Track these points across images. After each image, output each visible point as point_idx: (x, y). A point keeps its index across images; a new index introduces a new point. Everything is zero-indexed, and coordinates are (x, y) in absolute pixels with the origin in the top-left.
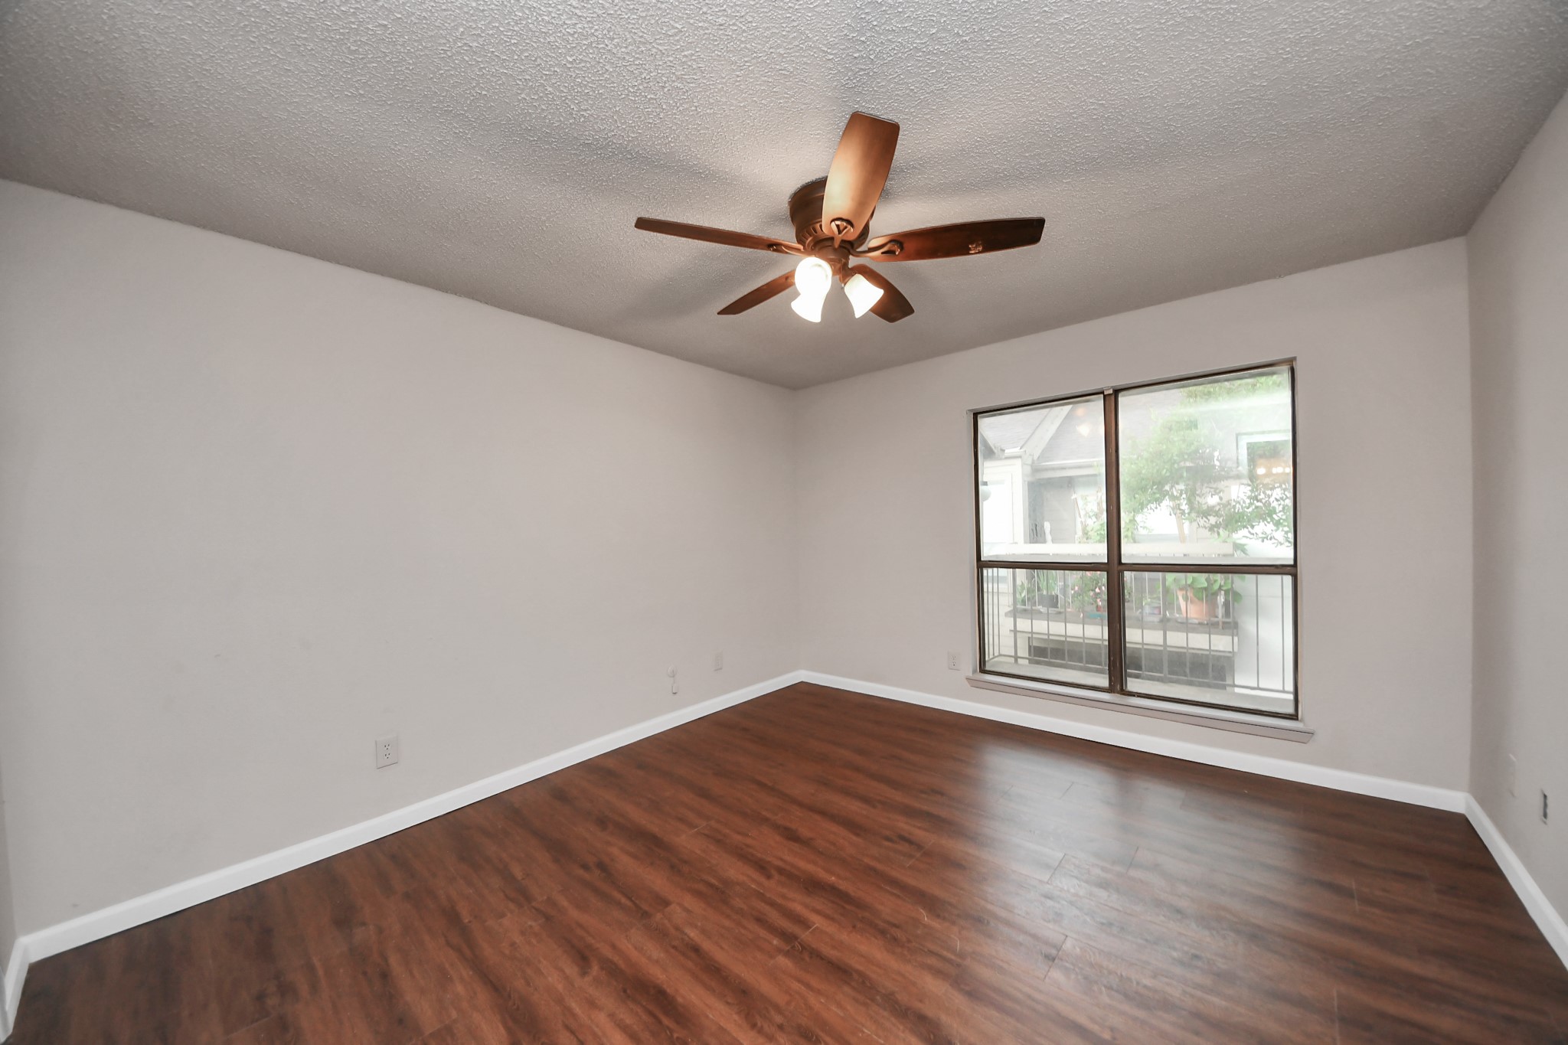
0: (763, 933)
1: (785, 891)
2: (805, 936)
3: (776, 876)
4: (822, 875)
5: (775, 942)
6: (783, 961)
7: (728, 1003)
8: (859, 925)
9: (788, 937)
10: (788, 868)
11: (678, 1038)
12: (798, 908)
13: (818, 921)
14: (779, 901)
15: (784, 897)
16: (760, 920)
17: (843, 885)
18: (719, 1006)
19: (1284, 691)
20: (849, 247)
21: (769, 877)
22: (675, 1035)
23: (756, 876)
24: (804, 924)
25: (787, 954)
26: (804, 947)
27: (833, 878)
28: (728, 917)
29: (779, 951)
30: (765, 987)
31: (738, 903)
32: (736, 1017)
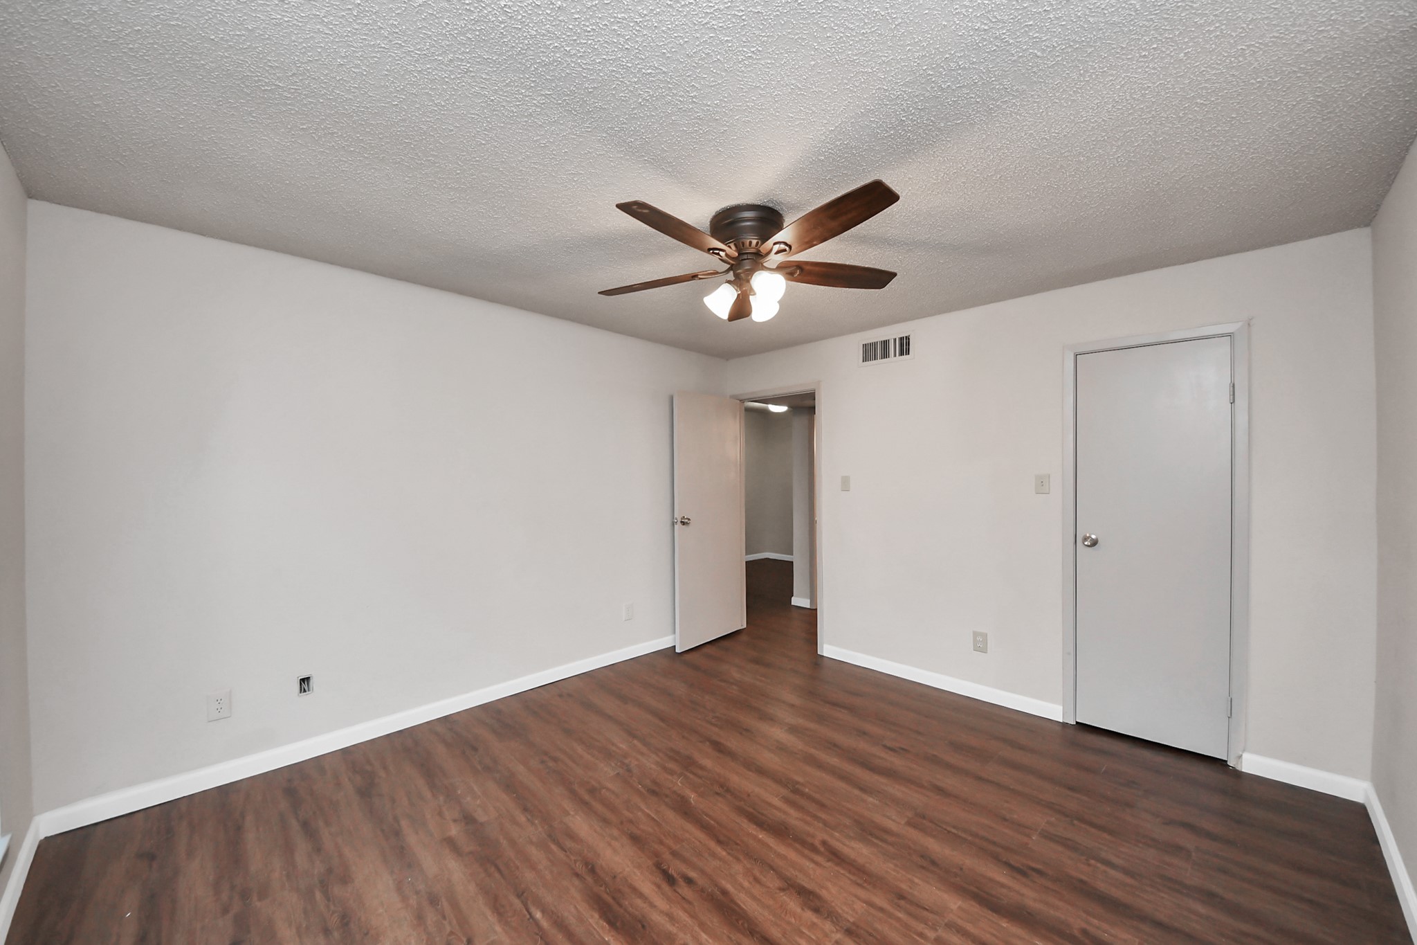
0: (817, 796)
1: (807, 828)
2: (784, 792)
3: (817, 843)
4: (771, 841)
5: (807, 790)
6: (800, 779)
9: (796, 791)
10: (806, 852)
12: (792, 811)
13: (776, 802)
14: (809, 819)
15: (806, 823)
17: (752, 829)
21: (824, 843)
23: (837, 845)
24: (787, 801)
25: (798, 783)
26: (785, 786)
27: (761, 836)
28: (849, 810)
29: (802, 784)
31: (848, 821)
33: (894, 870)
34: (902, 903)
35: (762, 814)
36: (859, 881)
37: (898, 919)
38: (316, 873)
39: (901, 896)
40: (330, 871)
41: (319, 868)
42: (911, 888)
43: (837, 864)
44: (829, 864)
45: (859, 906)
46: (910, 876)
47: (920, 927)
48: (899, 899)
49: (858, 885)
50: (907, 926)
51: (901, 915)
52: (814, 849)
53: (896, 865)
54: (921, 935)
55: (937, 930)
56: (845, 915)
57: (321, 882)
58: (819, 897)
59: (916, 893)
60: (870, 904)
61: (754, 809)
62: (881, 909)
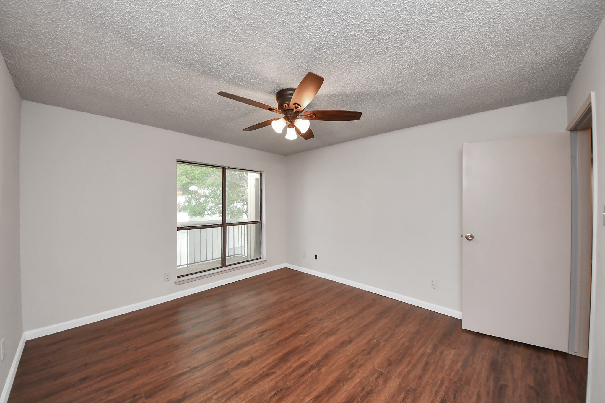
0: (309, 375)
1: (285, 367)
2: (312, 363)
3: (274, 370)
5: (314, 372)
6: (323, 370)
7: (343, 385)
8: (307, 349)
9: (311, 368)
10: (270, 366)
11: (360, 399)
12: (296, 364)
13: (304, 359)
14: (291, 369)
15: (288, 368)
16: (302, 376)
17: (285, 351)
18: (345, 387)
19: (218, 258)
20: (297, 113)
21: (274, 373)
22: (359, 400)
24: (305, 363)
25: (321, 368)
28: (298, 387)
30: (335, 375)
31: (289, 384)
32: (349, 383)
33: (252, 395)
34: (234, 392)
35: (294, 354)
36: (249, 380)
37: (226, 388)
38: (411, 385)
39: (236, 393)
40: (415, 390)
41: (413, 385)
42: (240, 398)
43: (261, 375)
44: (261, 372)
45: (237, 378)
46: (247, 400)
47: (220, 394)
48: (236, 392)
49: (248, 380)
50: (222, 390)
51: (228, 390)
52: (271, 368)
53: (256, 396)
54: (216, 393)
55: (216, 400)
56: (234, 372)
57: (408, 391)
58: (245, 366)
59: (237, 399)
60: (236, 381)
61: (297, 352)
62: (233, 384)
